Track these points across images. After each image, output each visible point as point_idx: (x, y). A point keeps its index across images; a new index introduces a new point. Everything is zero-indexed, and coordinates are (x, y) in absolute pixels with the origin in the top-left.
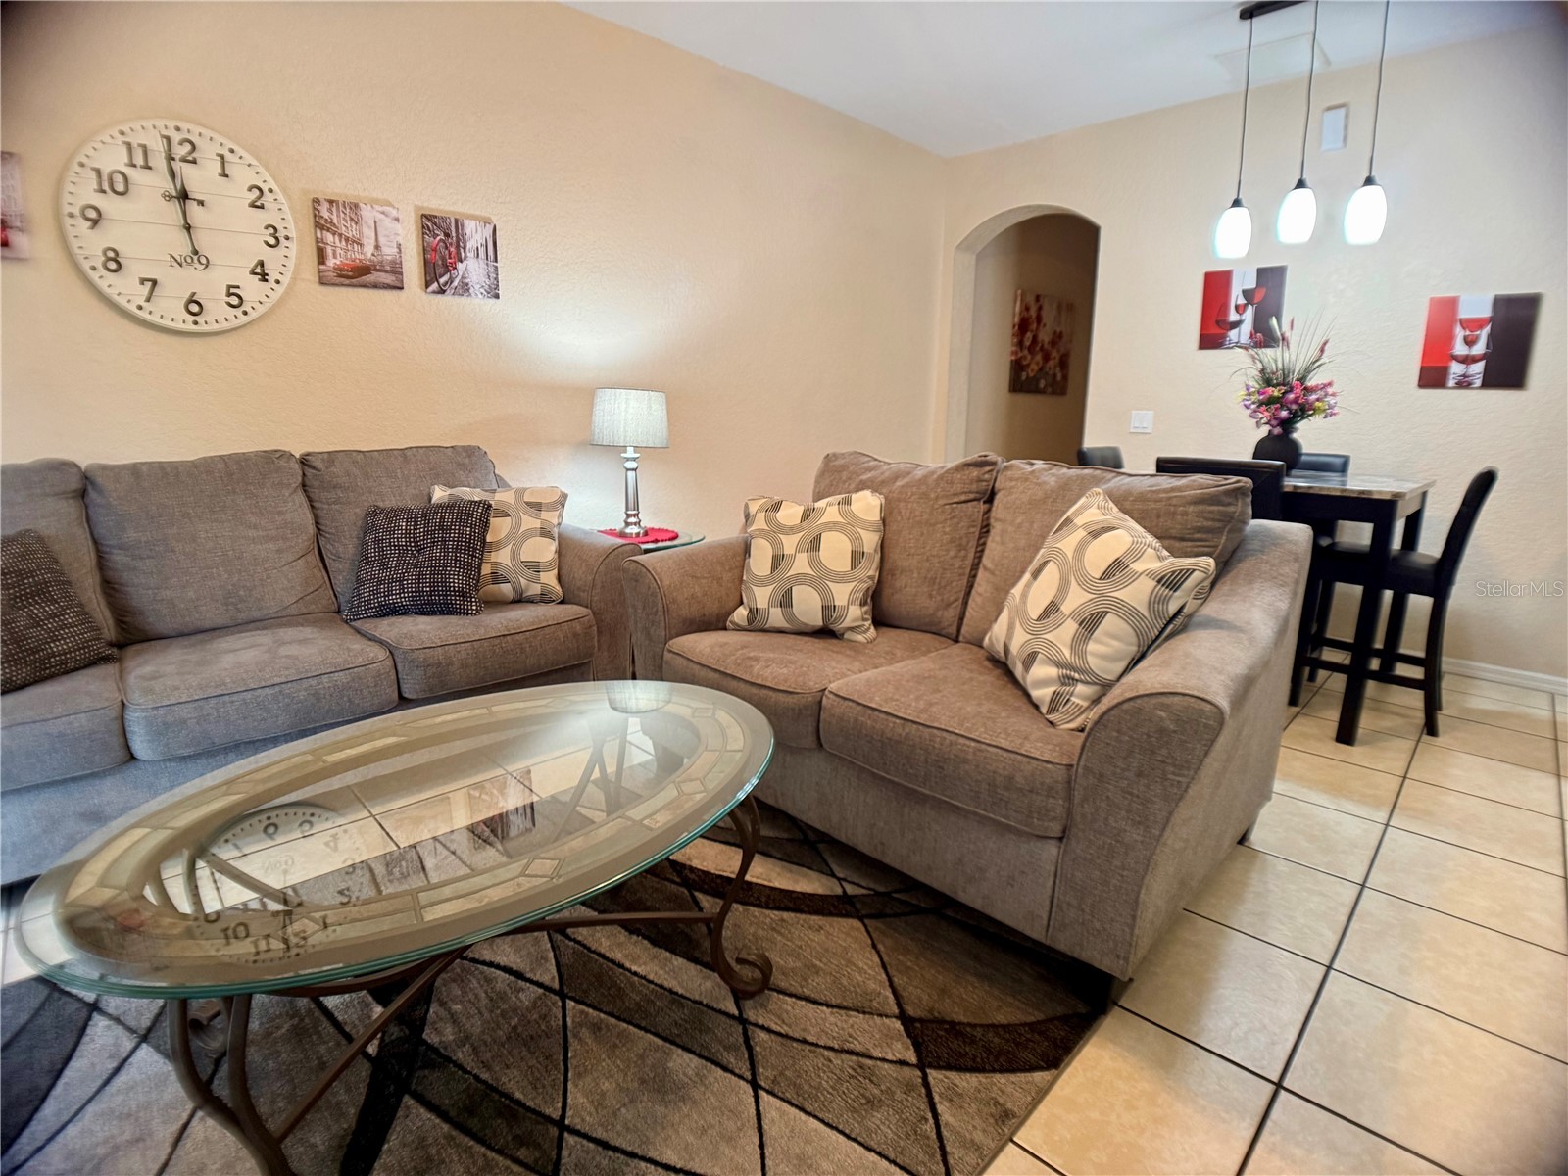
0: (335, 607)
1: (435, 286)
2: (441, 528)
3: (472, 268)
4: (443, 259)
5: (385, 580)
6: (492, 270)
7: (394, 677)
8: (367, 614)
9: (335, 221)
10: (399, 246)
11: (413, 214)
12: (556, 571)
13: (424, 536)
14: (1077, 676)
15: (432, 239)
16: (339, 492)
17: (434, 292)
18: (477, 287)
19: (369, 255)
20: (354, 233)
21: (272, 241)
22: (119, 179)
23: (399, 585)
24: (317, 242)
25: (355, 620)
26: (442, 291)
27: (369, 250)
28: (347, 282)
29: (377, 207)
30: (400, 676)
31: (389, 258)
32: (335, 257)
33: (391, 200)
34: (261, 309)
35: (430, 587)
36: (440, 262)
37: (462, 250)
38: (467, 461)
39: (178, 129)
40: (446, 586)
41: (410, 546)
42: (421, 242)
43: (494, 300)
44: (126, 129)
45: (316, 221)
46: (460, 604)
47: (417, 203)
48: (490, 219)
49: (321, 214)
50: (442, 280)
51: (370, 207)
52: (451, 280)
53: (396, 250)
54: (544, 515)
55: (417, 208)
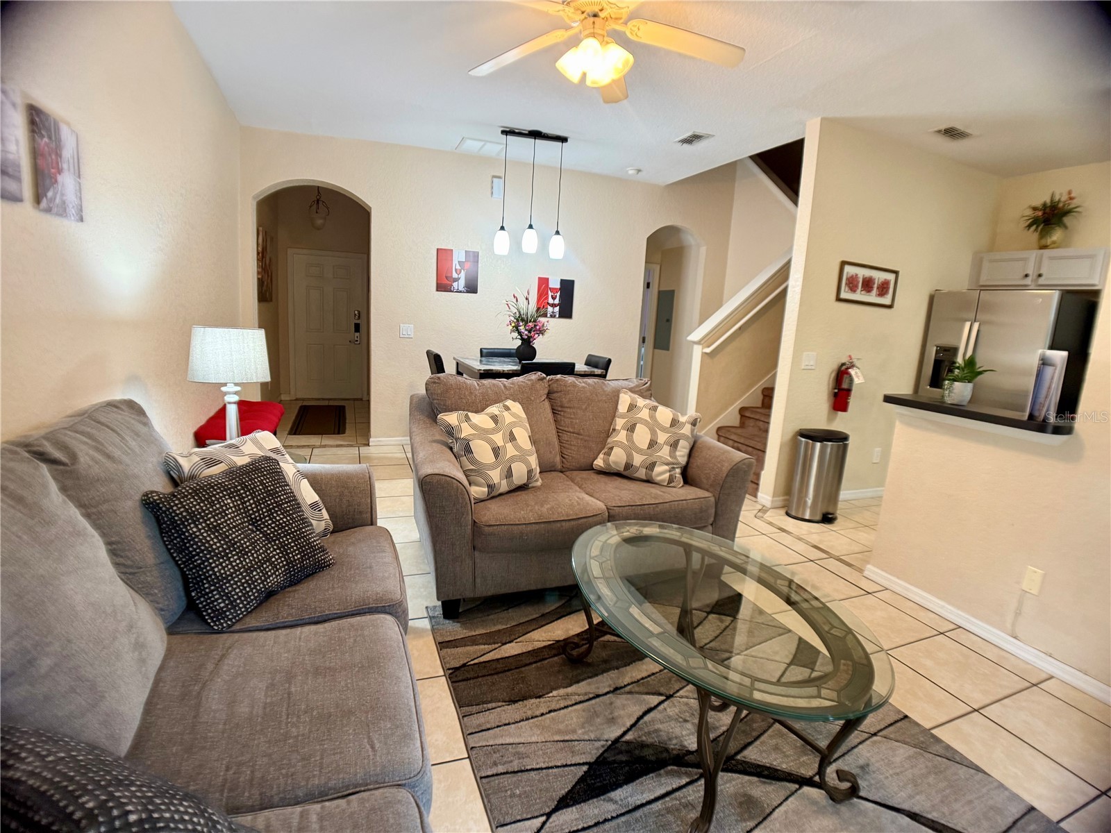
1: (44, 202)
3: (67, 184)
5: (252, 566)
6: (78, 187)
11: (20, 101)
14: (675, 466)
18: (70, 207)
35: (300, 553)
37: (59, 159)
41: (247, 522)
42: (30, 141)
50: (49, 195)
52: (54, 196)
55: (23, 94)
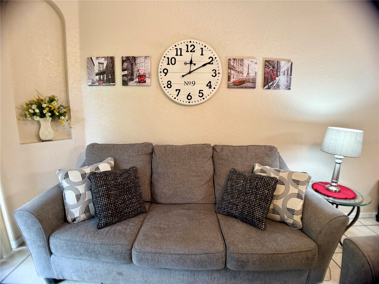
0: (214, 202)
1: (267, 86)
2: (256, 188)
3: (282, 79)
4: (271, 76)
5: (231, 203)
6: (289, 79)
7: (224, 259)
8: (223, 213)
9: (235, 66)
10: (256, 73)
11: (262, 61)
12: (301, 215)
13: (249, 189)
15: (268, 69)
16: (223, 161)
17: (266, 89)
18: (283, 86)
19: (245, 77)
20: (241, 70)
21: (214, 75)
22: (173, 60)
23: (236, 207)
24: (228, 74)
25: (219, 213)
26: (269, 88)
27: (245, 75)
28: (237, 87)
29: (250, 60)
30: (227, 260)
31: (252, 77)
32: (233, 78)
33: (255, 56)
34: (208, 97)
35: (247, 212)
36: (270, 78)
37: (278, 73)
38: (269, 153)
39: (190, 42)
40: (253, 215)
41: (243, 191)
42: (264, 71)
43: (288, 91)
44: (176, 44)
45: (229, 67)
46: (257, 224)
47: (264, 57)
48: (290, 60)
49: (231, 64)
50: (270, 84)
51: (247, 60)
52: (273, 84)
53: (254, 74)
54: (300, 187)
55: (264, 58)
